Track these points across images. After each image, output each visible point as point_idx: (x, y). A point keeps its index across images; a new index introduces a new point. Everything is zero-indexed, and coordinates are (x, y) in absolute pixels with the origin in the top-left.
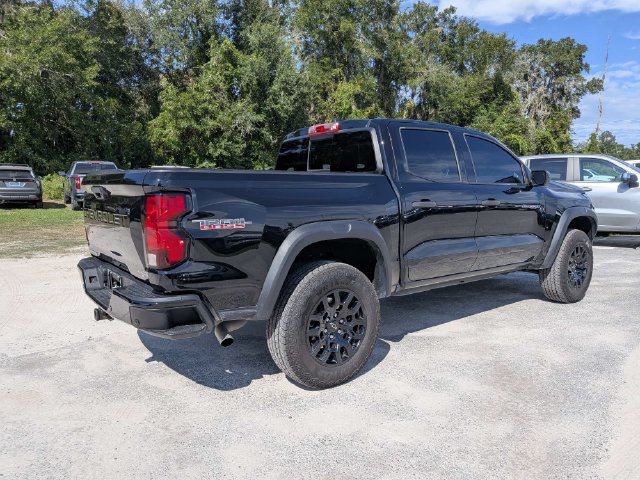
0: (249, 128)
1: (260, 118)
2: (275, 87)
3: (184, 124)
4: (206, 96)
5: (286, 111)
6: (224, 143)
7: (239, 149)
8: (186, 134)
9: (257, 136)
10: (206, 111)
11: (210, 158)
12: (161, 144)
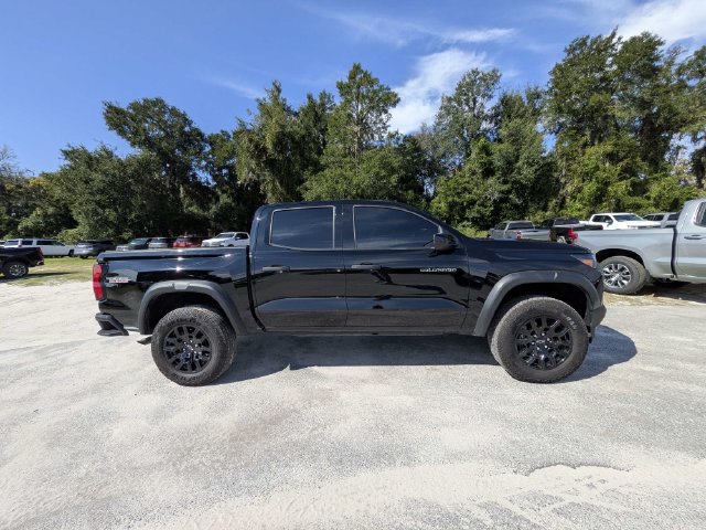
0: (496, 196)
1: (505, 187)
2: (520, 163)
3: (450, 199)
4: (466, 179)
5: (529, 179)
6: (476, 207)
7: (488, 211)
8: (452, 206)
9: (504, 200)
10: (465, 189)
11: (468, 219)
12: (437, 213)
